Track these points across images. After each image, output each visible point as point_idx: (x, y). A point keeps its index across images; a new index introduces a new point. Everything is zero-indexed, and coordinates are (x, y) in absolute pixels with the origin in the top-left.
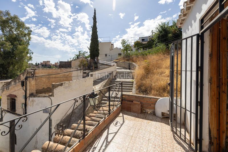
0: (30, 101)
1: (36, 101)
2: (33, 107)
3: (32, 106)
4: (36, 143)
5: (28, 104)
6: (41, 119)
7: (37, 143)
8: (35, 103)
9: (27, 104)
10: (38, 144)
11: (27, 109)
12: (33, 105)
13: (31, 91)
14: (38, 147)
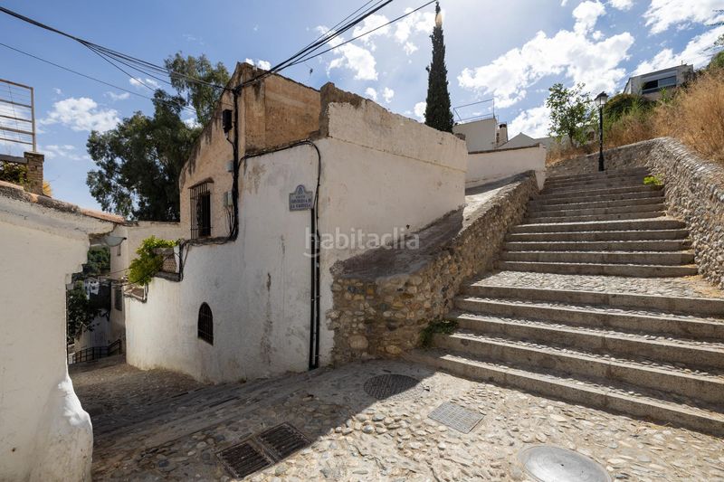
0: (247, 173)
1: (266, 168)
2: (256, 192)
3: (253, 191)
4: (266, 331)
5: (242, 186)
6: (282, 238)
7: (271, 330)
8: (263, 177)
9: (239, 188)
10: (274, 332)
11: (239, 206)
12: (257, 187)
13: (250, 139)
14: (272, 346)
